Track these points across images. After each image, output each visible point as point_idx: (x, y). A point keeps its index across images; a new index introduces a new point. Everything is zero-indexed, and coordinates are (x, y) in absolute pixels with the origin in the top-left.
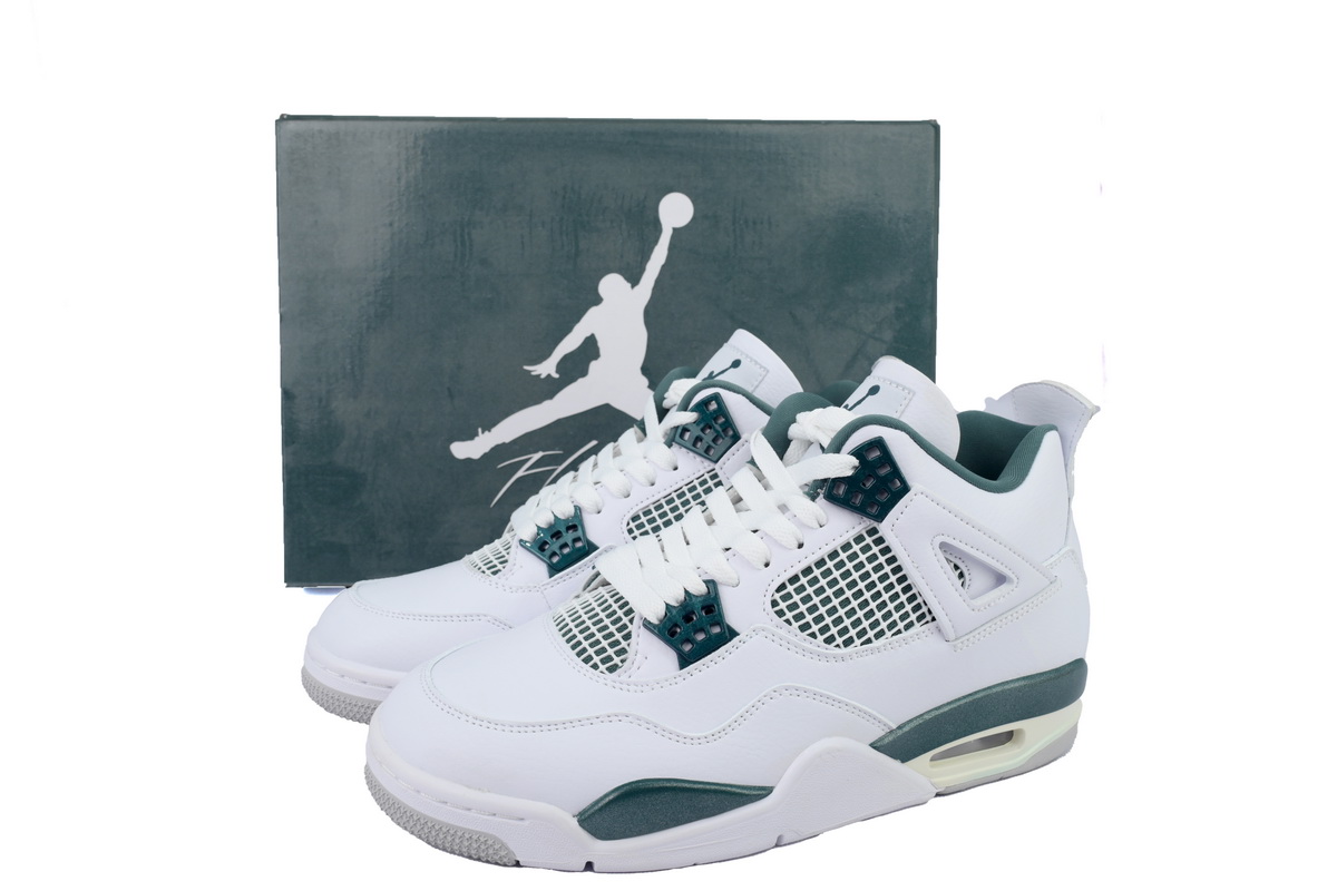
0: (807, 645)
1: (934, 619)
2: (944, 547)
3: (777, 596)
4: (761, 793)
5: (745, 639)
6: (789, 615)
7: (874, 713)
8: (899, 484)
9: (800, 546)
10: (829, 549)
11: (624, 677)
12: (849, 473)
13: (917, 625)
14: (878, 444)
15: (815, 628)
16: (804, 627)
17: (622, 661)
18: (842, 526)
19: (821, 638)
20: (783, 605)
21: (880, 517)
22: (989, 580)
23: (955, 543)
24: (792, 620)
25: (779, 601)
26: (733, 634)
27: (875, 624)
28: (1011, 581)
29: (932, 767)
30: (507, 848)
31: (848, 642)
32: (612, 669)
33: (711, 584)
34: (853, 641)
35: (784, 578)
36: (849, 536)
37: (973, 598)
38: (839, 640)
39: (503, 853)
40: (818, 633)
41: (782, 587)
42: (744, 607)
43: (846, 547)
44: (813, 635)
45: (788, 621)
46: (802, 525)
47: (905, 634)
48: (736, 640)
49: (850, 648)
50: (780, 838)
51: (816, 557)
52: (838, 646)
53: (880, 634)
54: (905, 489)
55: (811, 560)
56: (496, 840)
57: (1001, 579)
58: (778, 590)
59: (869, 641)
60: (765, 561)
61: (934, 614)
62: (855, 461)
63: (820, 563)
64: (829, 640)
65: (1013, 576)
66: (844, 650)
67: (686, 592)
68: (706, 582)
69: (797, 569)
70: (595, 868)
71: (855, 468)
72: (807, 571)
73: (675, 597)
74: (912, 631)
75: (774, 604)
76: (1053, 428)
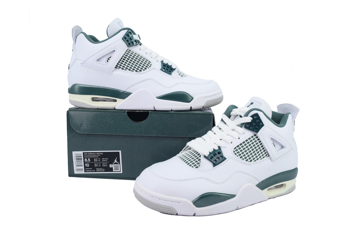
0: (242, 161)
1: (269, 156)
2: (271, 138)
3: (235, 150)
4: (234, 196)
5: (228, 160)
6: (238, 154)
7: (257, 178)
8: (261, 124)
9: (239, 138)
10: (246, 139)
11: (200, 169)
12: (250, 121)
13: (265, 157)
14: (257, 115)
15: (244, 157)
16: (241, 157)
17: (199, 166)
18: (248, 134)
19: (245, 160)
20: (236, 152)
21: (257, 132)
22: (280, 147)
23: (274, 138)
24: (238, 156)
25: (235, 151)
26: (225, 159)
27: (257, 157)
28: (285, 147)
29: (268, 192)
30: (175, 210)
31: (251, 161)
32: (197, 167)
33: (219, 147)
34: (252, 161)
35: (236, 146)
36: (250, 136)
37: (278, 151)
38: (249, 160)
39: (174, 211)
40: (244, 159)
41: (235, 148)
42: (227, 152)
43: (249, 139)
44: (243, 159)
45: (237, 156)
46: (239, 133)
47: (263, 159)
48: (226, 160)
49: (251, 162)
50: (238, 207)
51: (243, 141)
52: (249, 162)
53: (258, 159)
54: (263, 125)
55: (241, 142)
56: (173, 208)
57: (282, 147)
58: (234, 149)
59: (255, 161)
60: (231, 142)
61: (269, 155)
62: (251, 119)
63: (244, 142)
64: (247, 160)
65: (285, 146)
66: (250, 163)
67: (214, 149)
68: (218, 147)
69: (238, 144)
70: (196, 215)
71: (252, 120)
72: (241, 144)
73: (211, 150)
74: (264, 158)
75: (234, 152)
76: (290, 113)
